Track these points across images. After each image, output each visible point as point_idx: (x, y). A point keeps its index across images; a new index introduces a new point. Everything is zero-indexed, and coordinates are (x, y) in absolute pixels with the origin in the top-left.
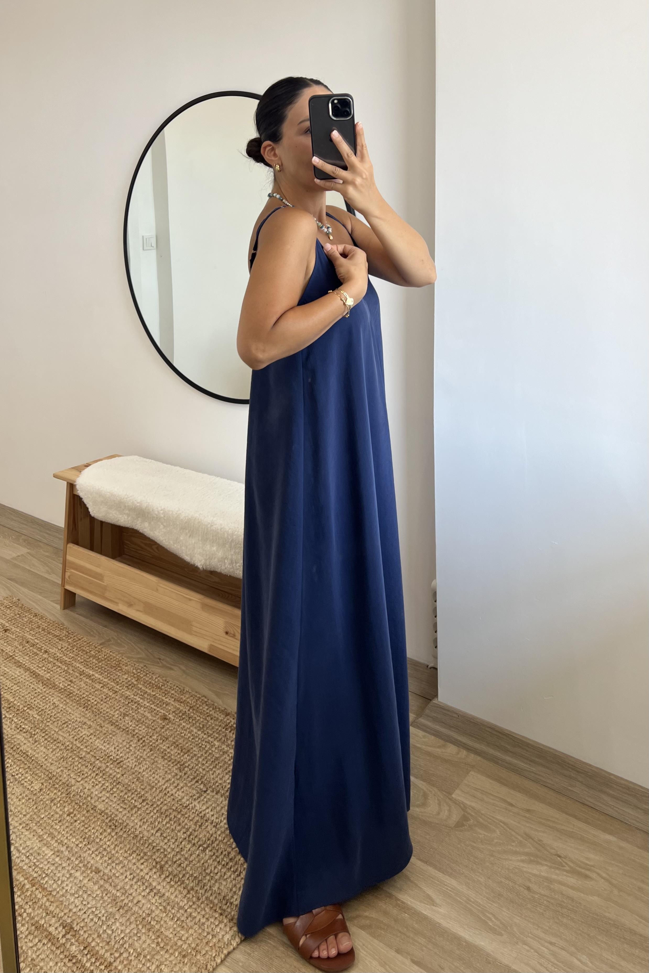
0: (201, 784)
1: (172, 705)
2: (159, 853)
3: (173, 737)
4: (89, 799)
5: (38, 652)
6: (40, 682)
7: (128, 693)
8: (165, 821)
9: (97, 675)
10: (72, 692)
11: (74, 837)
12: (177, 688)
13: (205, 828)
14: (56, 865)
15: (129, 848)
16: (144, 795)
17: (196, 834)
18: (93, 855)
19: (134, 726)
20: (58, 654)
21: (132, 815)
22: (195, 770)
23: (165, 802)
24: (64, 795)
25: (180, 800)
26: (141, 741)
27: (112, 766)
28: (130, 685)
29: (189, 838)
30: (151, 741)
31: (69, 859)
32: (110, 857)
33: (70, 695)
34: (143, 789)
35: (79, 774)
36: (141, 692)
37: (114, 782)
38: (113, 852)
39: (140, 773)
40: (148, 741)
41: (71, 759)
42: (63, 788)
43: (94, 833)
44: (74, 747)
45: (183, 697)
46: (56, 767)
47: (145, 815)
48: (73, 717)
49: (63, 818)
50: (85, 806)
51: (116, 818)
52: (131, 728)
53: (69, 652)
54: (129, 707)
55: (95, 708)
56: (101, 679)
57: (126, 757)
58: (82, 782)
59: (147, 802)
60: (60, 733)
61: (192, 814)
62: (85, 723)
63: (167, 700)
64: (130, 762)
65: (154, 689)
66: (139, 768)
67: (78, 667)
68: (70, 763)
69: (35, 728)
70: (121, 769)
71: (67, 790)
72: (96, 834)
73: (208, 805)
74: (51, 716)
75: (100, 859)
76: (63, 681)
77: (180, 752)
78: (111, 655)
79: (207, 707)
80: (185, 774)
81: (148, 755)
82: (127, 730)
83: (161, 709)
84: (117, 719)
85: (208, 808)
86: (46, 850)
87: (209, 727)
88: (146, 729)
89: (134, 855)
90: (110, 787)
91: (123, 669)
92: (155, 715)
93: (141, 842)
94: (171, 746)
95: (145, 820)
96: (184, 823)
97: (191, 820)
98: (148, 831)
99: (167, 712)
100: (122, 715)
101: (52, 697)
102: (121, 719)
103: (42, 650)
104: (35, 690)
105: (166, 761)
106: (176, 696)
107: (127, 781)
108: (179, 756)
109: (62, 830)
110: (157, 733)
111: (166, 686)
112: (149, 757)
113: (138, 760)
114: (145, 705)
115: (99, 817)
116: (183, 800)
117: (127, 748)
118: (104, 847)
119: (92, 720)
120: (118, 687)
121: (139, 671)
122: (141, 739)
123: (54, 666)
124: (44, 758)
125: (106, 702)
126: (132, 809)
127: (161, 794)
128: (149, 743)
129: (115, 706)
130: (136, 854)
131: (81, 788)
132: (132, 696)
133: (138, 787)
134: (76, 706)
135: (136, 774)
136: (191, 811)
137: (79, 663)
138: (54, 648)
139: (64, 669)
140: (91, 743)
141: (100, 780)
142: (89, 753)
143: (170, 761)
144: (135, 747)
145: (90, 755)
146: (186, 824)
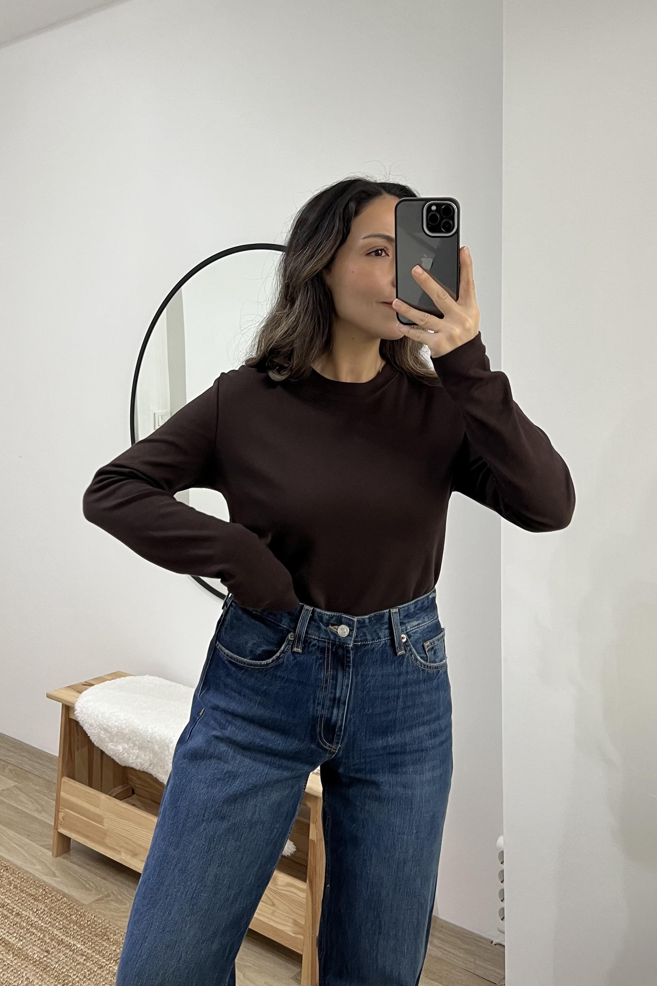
137: (57, 930)
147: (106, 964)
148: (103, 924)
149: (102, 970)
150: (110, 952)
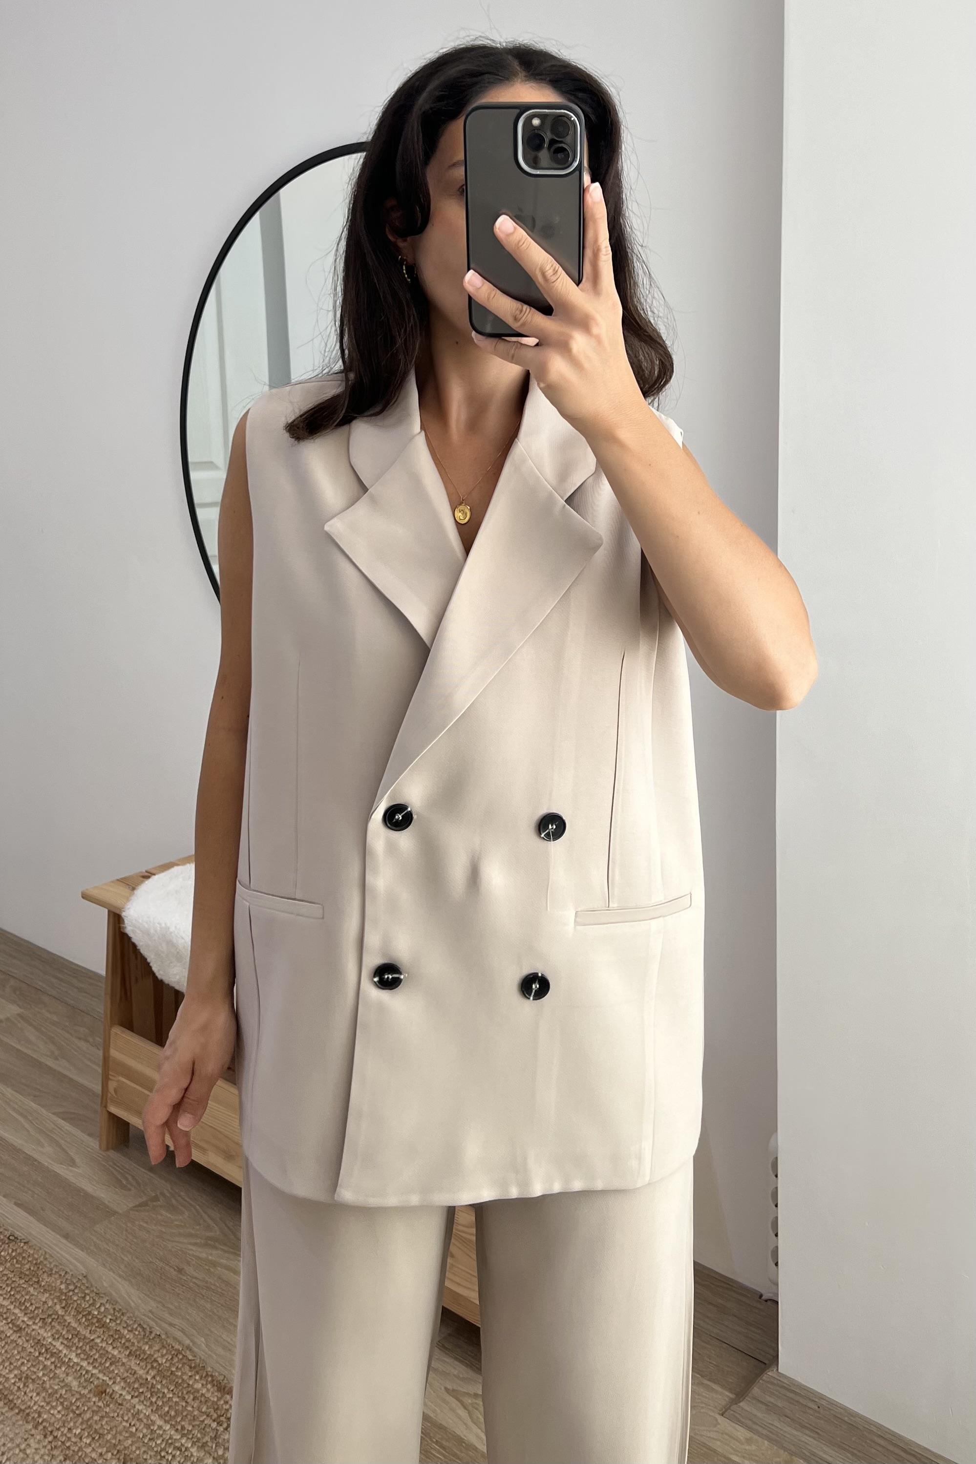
1: (123, 1364)
3: (114, 1432)
12: (139, 1329)
19: (43, 1404)
26: (50, 1438)
30: (69, 1439)
36: (68, 1331)
40: (62, 1439)
45: (147, 1347)
52: (35, 1408)
54: (39, 1362)
63: (115, 1352)
65: (93, 1328)
79: (190, 1373)
82: (27, 1411)
83: (99, 1371)
87: (188, 1415)
88: (63, 1413)
92: (85, 1384)
94: (107, 1452)
99: (110, 1379)
100: (23, 1379)
106: (133, 1343)
110: (82, 1423)
111: (118, 1322)
114: (70, 1359)
120: (26, 1319)
132: (50, 1340)
147: (28, 1325)
148: (36, 1256)
149: (18, 1335)
150: (37, 1306)
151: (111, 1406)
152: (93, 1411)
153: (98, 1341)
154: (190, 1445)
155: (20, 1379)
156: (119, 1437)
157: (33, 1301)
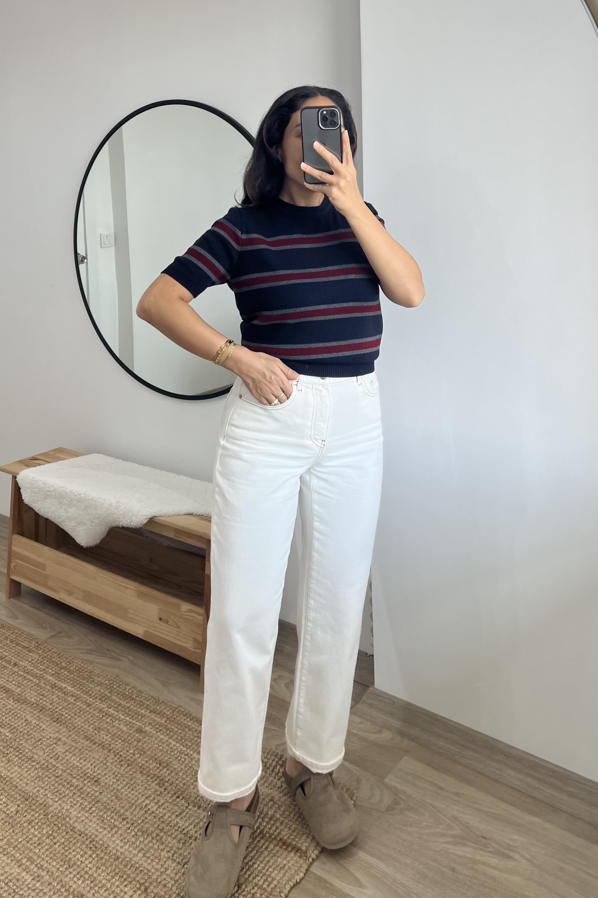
0: (183, 798)
1: (148, 717)
2: (142, 874)
3: (151, 750)
4: (68, 819)
5: (8, 666)
6: (11, 698)
7: (101, 705)
8: (147, 841)
9: (69, 688)
10: (44, 706)
11: (55, 860)
12: (152, 699)
13: (190, 846)
14: (37, 891)
15: (111, 870)
16: (123, 813)
17: (180, 852)
18: (75, 879)
19: (110, 740)
20: (28, 668)
21: (112, 835)
22: (175, 785)
23: (146, 820)
24: (41, 817)
25: (161, 817)
26: (118, 756)
27: (89, 784)
28: (103, 697)
29: (173, 857)
30: (128, 756)
31: (50, 884)
32: (92, 880)
33: (42, 709)
34: (123, 807)
35: (56, 794)
36: (115, 704)
37: (92, 801)
38: (95, 875)
39: (118, 790)
40: (125, 756)
41: (46, 779)
42: (40, 809)
43: (75, 856)
44: (50, 766)
45: (158, 708)
46: (32, 787)
47: (126, 835)
48: (47, 733)
49: (42, 841)
50: (64, 828)
51: (96, 839)
52: (106, 742)
53: (39, 664)
54: (104, 720)
55: (69, 723)
56: (74, 692)
57: (103, 774)
58: (59, 802)
59: (126, 820)
60: (34, 750)
61: (175, 832)
62: (60, 739)
63: (143, 711)
64: (108, 780)
65: (128, 701)
66: (117, 785)
67: (50, 680)
68: (46, 783)
69: (8, 747)
70: (98, 787)
71: (44, 811)
72: (77, 857)
73: (191, 821)
74: (23, 735)
75: (82, 884)
76: (35, 696)
77: (158, 766)
78: (83, 667)
79: (184, 718)
80: (165, 789)
81: (126, 770)
82: (103, 744)
83: (136, 721)
84: (92, 734)
85: (190, 824)
86: (26, 875)
87: (187, 739)
88: (122, 743)
89: (117, 878)
90: (88, 806)
91: (96, 680)
92: (131, 728)
93: (123, 864)
94: (149, 760)
95: (126, 841)
96: (167, 842)
97: (174, 838)
98: (129, 852)
99: (143, 724)
100: (97, 729)
101: (25, 713)
102: (96, 734)
103: (11, 662)
104: (6, 706)
105: (145, 776)
106: (151, 707)
107: (105, 799)
108: (158, 771)
109: (41, 854)
110: (133, 747)
111: (140, 697)
112: (126, 772)
113: (115, 776)
114: (119, 717)
115: (78, 839)
116: (165, 818)
117: (104, 764)
118: (85, 870)
119: (67, 736)
120: (91, 700)
121: (111, 682)
122: (118, 753)
123: (26, 680)
124: (19, 778)
125: (79, 716)
126: (112, 829)
127: (141, 811)
128: (125, 758)
129: (89, 721)
130: (118, 876)
131: (59, 808)
132: (107, 709)
133: (117, 805)
134: (50, 722)
135: (114, 791)
136: (173, 828)
138: (24, 661)
139: (35, 682)
140: (67, 760)
141: (78, 799)
142: (65, 771)
143: (148, 776)
144: (112, 763)
145: (66, 773)
146: (169, 843)
151: (147, 737)
152: (138, 741)
153: (132, 707)
154: (192, 753)
155: (95, 729)
156: (154, 752)
157: (94, 691)
